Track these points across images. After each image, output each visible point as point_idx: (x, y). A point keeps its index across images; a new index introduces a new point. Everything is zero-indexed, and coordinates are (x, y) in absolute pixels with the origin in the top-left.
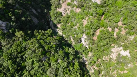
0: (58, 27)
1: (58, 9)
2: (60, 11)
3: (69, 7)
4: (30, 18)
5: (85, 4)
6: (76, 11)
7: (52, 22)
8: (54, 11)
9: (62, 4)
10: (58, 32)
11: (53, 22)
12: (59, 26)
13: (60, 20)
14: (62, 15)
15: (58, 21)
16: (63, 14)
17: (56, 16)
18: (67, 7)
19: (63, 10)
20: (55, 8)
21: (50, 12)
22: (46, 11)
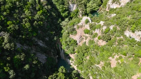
0: (71, 58)
1: (71, 35)
2: (74, 39)
3: (87, 35)
4: (36, 61)
5: (114, 37)
6: (98, 43)
7: (62, 51)
8: (67, 38)
9: (77, 30)
10: (71, 64)
11: (64, 51)
12: (72, 56)
13: (74, 50)
14: (77, 44)
15: (72, 51)
16: (78, 42)
17: (68, 45)
18: (84, 34)
19: (78, 38)
20: (68, 35)
21: (60, 38)
22: (55, 38)
